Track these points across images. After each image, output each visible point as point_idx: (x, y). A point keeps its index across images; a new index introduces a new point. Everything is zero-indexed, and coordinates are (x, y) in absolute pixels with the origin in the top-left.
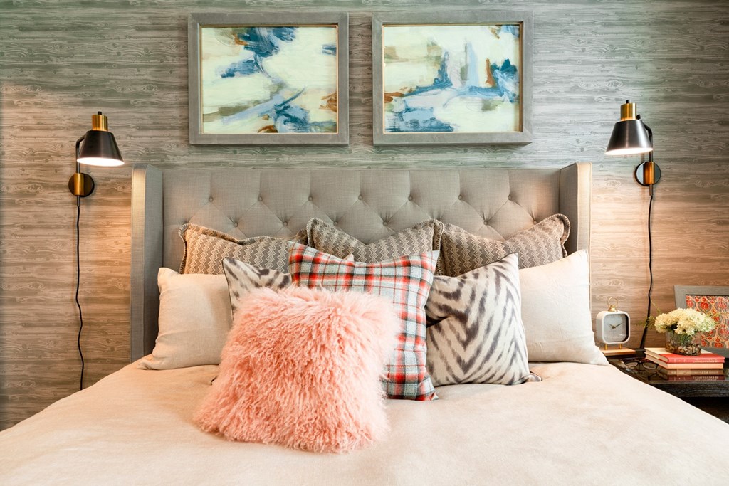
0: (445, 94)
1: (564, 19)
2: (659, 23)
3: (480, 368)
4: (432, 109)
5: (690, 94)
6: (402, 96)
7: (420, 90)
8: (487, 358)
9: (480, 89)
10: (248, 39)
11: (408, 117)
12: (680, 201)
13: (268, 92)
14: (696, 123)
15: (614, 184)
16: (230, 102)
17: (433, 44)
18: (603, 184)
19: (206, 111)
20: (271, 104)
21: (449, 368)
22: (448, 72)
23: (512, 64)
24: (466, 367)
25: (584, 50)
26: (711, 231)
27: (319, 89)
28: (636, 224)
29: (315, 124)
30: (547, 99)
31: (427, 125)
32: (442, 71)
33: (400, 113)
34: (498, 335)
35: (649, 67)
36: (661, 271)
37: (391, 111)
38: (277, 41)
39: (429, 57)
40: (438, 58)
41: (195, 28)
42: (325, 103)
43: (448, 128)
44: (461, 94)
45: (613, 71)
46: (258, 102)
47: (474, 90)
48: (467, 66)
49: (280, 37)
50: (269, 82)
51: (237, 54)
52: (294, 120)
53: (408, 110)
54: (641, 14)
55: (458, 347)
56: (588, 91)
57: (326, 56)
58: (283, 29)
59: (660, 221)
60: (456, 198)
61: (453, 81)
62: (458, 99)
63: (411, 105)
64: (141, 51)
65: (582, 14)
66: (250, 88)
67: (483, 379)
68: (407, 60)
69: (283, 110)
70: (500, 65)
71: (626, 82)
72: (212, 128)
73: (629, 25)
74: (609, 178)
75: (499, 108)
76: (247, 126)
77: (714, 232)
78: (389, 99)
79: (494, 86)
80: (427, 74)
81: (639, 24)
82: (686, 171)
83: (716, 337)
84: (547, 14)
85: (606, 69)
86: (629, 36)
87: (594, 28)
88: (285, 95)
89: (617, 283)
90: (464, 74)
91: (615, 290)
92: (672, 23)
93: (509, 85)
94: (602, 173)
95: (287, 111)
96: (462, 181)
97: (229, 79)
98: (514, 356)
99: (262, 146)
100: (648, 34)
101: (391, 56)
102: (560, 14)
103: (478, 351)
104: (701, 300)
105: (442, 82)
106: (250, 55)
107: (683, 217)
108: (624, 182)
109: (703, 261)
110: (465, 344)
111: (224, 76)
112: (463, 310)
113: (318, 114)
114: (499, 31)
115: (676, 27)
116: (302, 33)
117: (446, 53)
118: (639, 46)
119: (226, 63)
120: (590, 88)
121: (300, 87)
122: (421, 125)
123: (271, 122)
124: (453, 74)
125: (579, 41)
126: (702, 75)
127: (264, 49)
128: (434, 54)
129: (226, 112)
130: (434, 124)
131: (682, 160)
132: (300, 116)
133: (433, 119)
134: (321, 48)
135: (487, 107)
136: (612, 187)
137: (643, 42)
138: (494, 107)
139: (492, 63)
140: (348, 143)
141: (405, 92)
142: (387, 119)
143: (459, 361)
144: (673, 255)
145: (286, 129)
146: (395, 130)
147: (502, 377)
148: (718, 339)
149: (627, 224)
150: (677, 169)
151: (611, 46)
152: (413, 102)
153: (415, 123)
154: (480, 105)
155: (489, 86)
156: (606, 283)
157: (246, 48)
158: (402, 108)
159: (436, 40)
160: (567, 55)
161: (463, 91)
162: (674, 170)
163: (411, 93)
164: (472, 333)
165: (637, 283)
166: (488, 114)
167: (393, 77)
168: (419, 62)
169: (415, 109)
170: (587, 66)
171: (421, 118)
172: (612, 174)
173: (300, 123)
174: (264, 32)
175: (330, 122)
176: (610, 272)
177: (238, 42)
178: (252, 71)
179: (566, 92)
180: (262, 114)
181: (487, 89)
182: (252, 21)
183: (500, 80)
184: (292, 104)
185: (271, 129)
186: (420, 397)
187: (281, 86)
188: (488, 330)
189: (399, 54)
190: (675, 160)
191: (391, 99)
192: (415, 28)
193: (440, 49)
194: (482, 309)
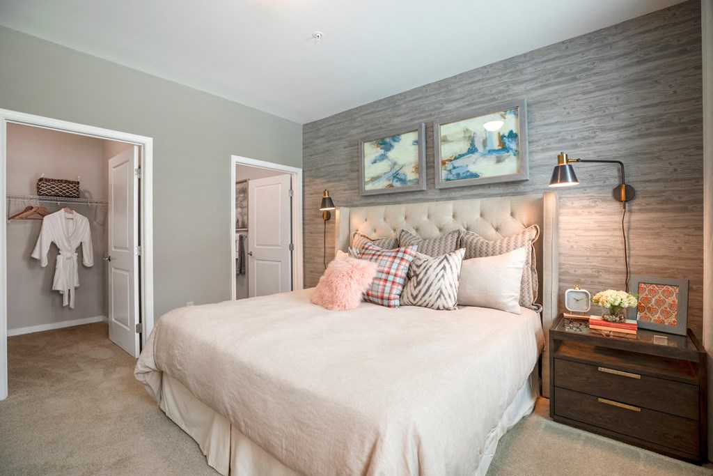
0: (474, 156)
1: (552, 97)
2: (631, 82)
3: (421, 299)
4: (467, 166)
5: (664, 130)
6: (451, 161)
7: (461, 156)
8: (424, 295)
9: (494, 151)
10: (381, 144)
11: (454, 172)
12: (657, 212)
13: (390, 168)
14: (671, 151)
15: (596, 202)
16: (375, 175)
17: (467, 130)
18: (587, 202)
19: (366, 180)
20: (391, 173)
21: (408, 298)
22: (476, 143)
23: (514, 132)
24: (415, 298)
25: (568, 113)
26: (689, 235)
27: (411, 163)
28: (615, 230)
29: (410, 181)
30: (542, 150)
31: (464, 175)
32: (472, 144)
33: (450, 170)
34: (430, 285)
35: (623, 115)
36: (638, 265)
37: (445, 170)
38: (393, 143)
39: (465, 137)
40: (470, 137)
41: (361, 143)
42: (414, 170)
43: (476, 176)
44: (484, 155)
45: (592, 124)
46: (385, 173)
47: (491, 151)
48: (486, 139)
49: (394, 141)
50: (390, 163)
51: (377, 152)
52: (400, 180)
53: (454, 168)
54: (615, 79)
55: (413, 288)
56: (573, 140)
57: (414, 146)
58: (395, 137)
59: (636, 228)
60: (478, 216)
61: (478, 149)
62: (482, 158)
63: (455, 165)
64: (345, 157)
65: (567, 90)
66: (383, 167)
67: (419, 304)
68: (453, 141)
69: (396, 176)
70: (507, 135)
71: (603, 130)
72: (368, 187)
73: (606, 89)
74: (591, 197)
75: (507, 160)
76: (380, 185)
77: (693, 236)
78: (444, 163)
79: (504, 148)
80: (464, 147)
81: (613, 87)
82: (663, 189)
83: (658, 315)
84: (541, 96)
85: (586, 123)
86: (605, 97)
87: (576, 97)
88: (397, 168)
89: (599, 272)
90: (485, 143)
91: (597, 277)
92: (644, 79)
93: (513, 145)
94: (586, 195)
95: (398, 176)
96: (481, 206)
97: (374, 164)
98: (439, 296)
99: (389, 194)
100: (622, 92)
101: (445, 140)
102: (550, 94)
103: (420, 291)
104: (651, 287)
105: (472, 150)
106: (382, 152)
107: (660, 224)
108: (604, 200)
109: (680, 259)
110: (415, 288)
111: (373, 163)
112: (418, 273)
113: (411, 176)
114: (505, 114)
115: (647, 81)
116: (403, 137)
117: (474, 133)
118: (615, 102)
119: (373, 157)
120: (574, 138)
121: (403, 163)
122: (461, 175)
123: (391, 182)
124: (479, 145)
125: (564, 108)
126: (676, 112)
127: (388, 148)
128: (468, 135)
129: (374, 179)
130: (468, 174)
131: (657, 181)
132: (403, 177)
133: (468, 171)
134: (412, 142)
135: (499, 160)
136: (593, 204)
137: (618, 99)
138: (504, 160)
139: (501, 134)
140: (424, 188)
141: (453, 158)
142: (443, 174)
143: (412, 295)
144: (649, 253)
145: (397, 184)
146: (448, 180)
147: (432, 305)
148: (659, 317)
149: (607, 230)
150: (651, 188)
151: (590, 106)
152: (457, 163)
153: (458, 175)
154: (495, 160)
155: (500, 148)
156: (589, 271)
157: (381, 149)
158: (451, 167)
159: (468, 127)
160: (556, 119)
161: (485, 153)
162: (650, 189)
163: (456, 158)
164: (419, 283)
165: (616, 272)
166: (500, 165)
167: (446, 151)
168: (460, 141)
169: (458, 167)
170: (571, 124)
171: (461, 171)
172: (594, 195)
173: (403, 181)
174: (388, 140)
175: (416, 179)
176: (593, 264)
177: (378, 147)
178: (383, 159)
179: (556, 143)
180: (387, 179)
181: (499, 150)
182: (382, 137)
183: (507, 143)
184: (400, 172)
185: (391, 186)
186: (389, 306)
187: (395, 164)
188: (426, 283)
189: (449, 139)
190: (649, 181)
191: (445, 163)
192: (456, 123)
193: (470, 131)
194: (426, 273)
